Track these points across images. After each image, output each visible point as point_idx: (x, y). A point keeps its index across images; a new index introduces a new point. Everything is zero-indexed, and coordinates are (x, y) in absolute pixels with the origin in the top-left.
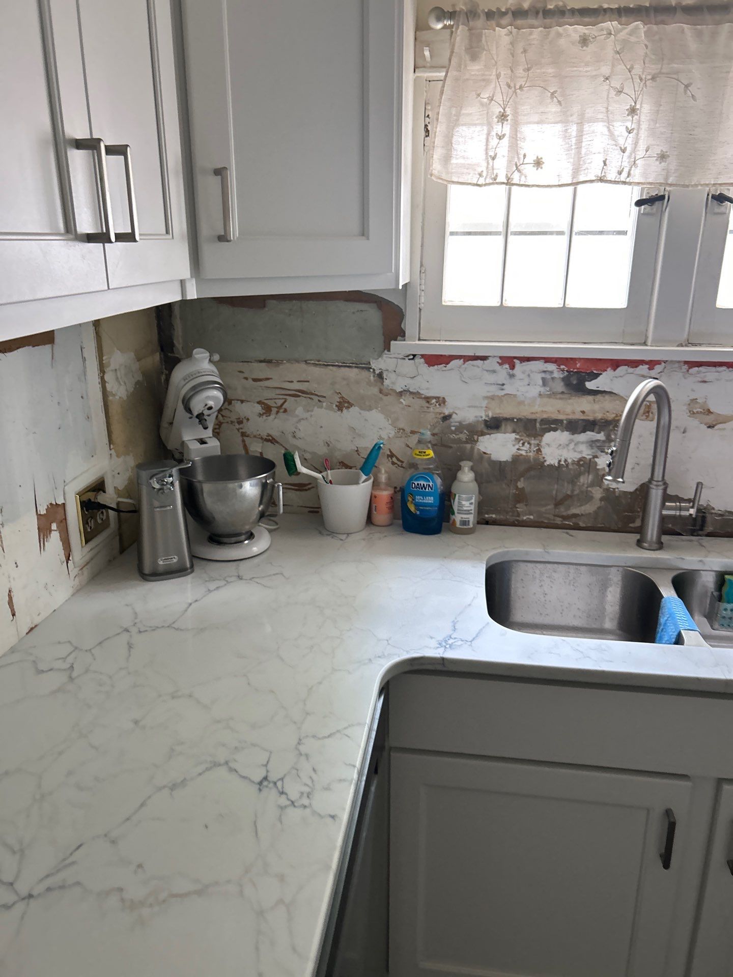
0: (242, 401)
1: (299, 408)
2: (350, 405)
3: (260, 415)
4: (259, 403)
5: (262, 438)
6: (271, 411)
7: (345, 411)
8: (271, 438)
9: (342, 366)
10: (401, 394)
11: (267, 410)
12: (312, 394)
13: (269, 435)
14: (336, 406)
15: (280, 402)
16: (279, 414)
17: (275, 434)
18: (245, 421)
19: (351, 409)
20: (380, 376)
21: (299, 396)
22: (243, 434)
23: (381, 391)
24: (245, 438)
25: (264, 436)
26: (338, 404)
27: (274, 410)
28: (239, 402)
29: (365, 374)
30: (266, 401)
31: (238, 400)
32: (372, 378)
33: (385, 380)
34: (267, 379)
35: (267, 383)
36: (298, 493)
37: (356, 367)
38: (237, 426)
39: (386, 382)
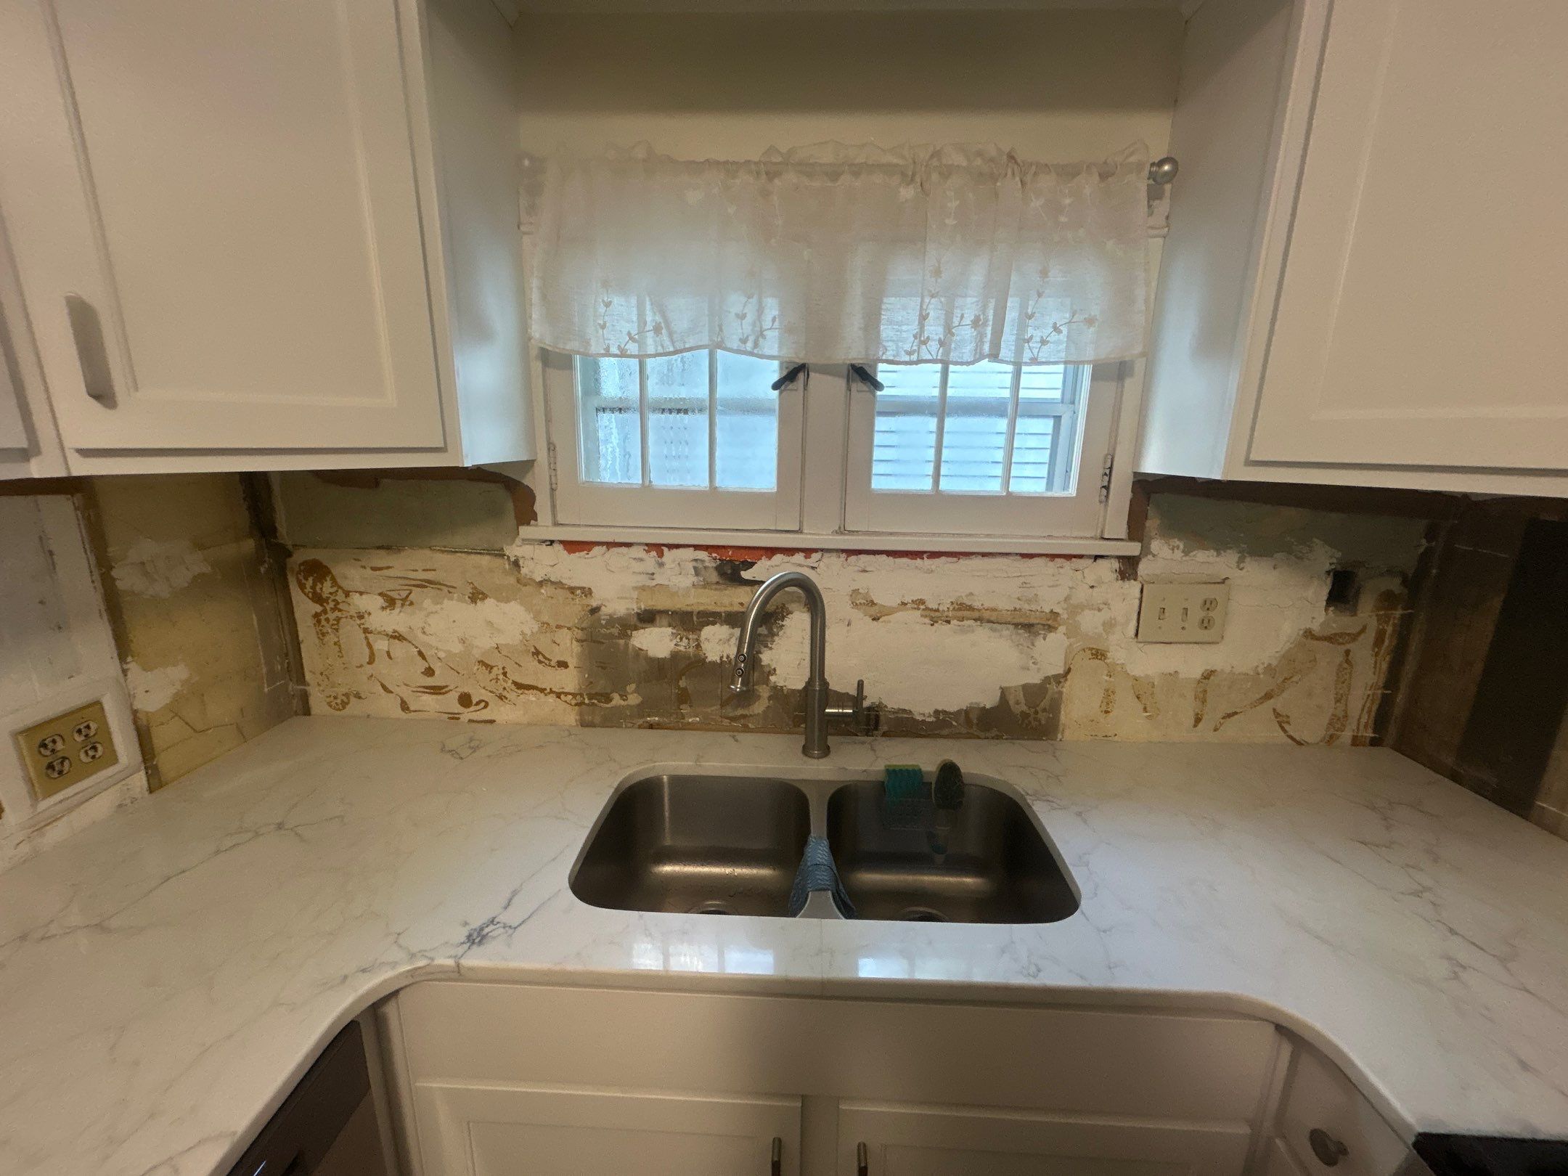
0: (361, 593)
1: (426, 600)
2: (485, 597)
3: (383, 608)
4: (380, 594)
5: (387, 635)
6: (395, 603)
7: (479, 603)
8: (396, 634)
9: (472, 553)
10: (541, 584)
11: (391, 603)
12: (440, 584)
13: (395, 631)
14: (469, 597)
15: (404, 594)
16: (405, 607)
17: (402, 630)
18: (366, 616)
19: (486, 601)
20: (516, 564)
21: (427, 587)
22: (366, 631)
23: (518, 581)
24: (367, 635)
25: (390, 631)
26: (470, 595)
27: (399, 603)
28: (358, 594)
29: (499, 561)
30: (388, 593)
31: (356, 592)
32: (507, 566)
33: (522, 568)
34: (388, 568)
35: (386, 572)
36: (434, 697)
37: (487, 554)
38: (358, 622)
39: (523, 571)
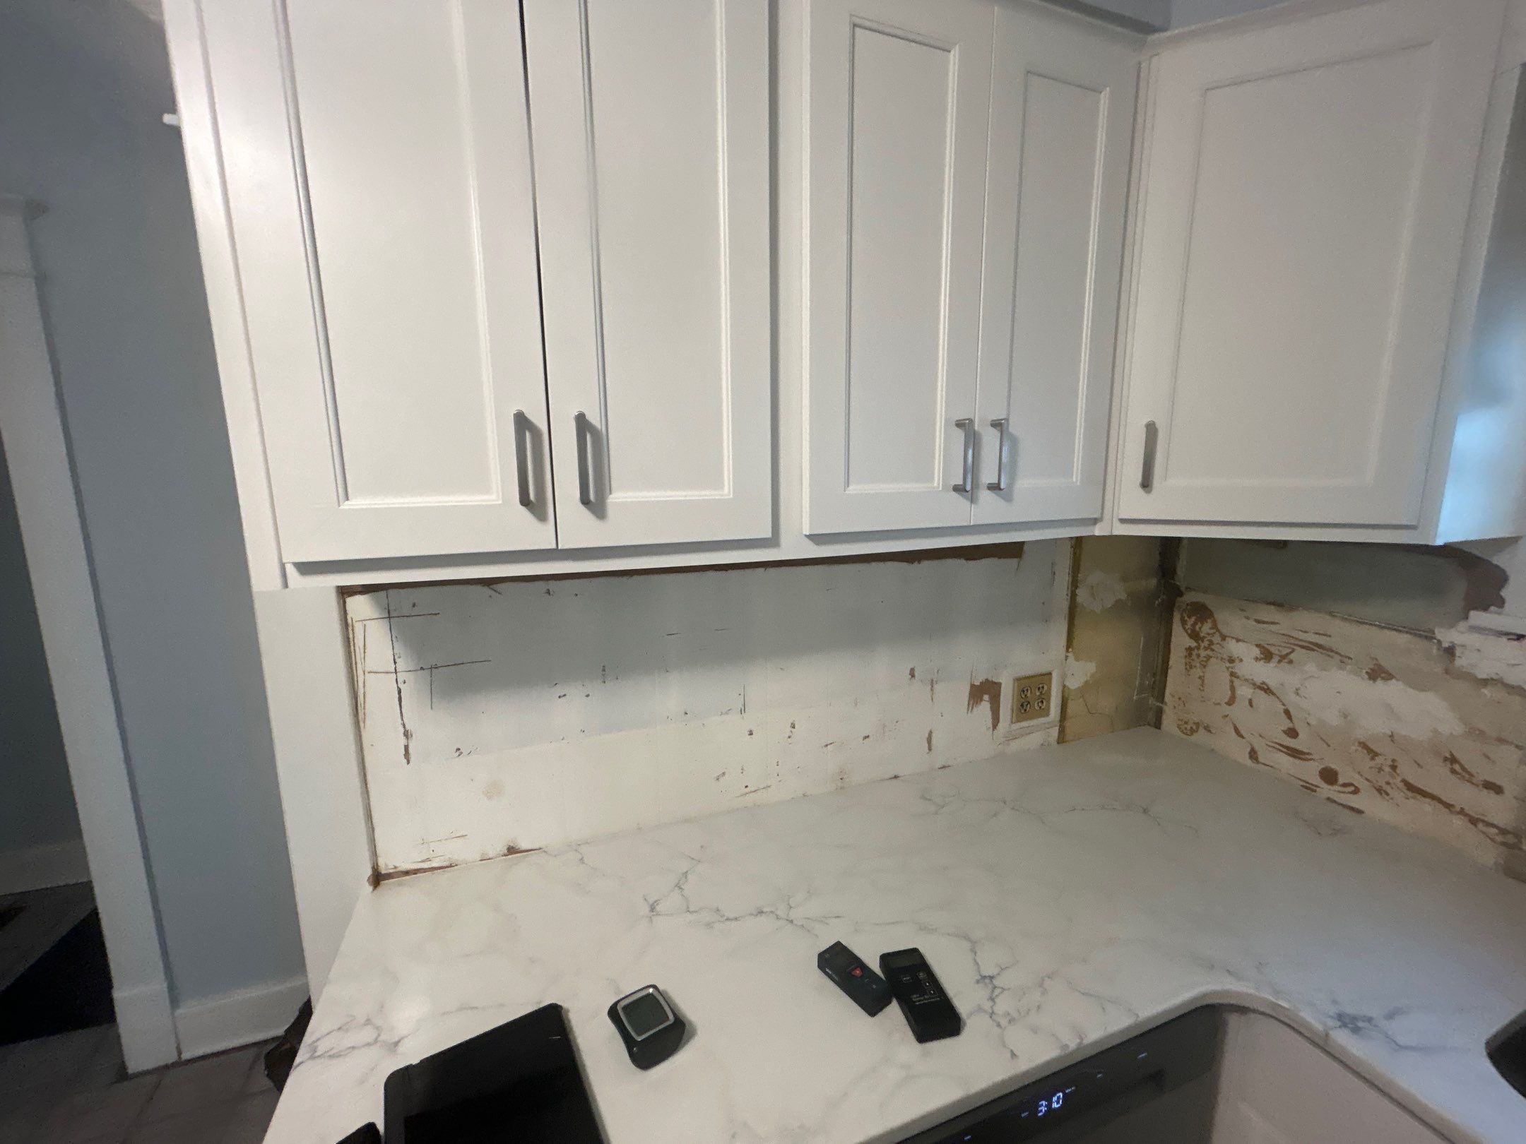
0: (1238, 640)
1: (1309, 664)
2: (1389, 676)
3: (1257, 659)
4: (1257, 646)
5: (1254, 684)
6: (1272, 658)
7: (1379, 682)
8: (1266, 687)
9: (1384, 628)
10: (1485, 682)
11: (1267, 656)
12: (1332, 651)
13: (1264, 683)
14: (1367, 672)
15: (1285, 651)
16: (1282, 664)
17: (1272, 684)
18: (1237, 661)
19: (1389, 682)
20: (1450, 651)
21: (1313, 650)
22: (1233, 674)
23: (1447, 671)
24: (1233, 678)
25: (1258, 681)
26: (1369, 671)
27: (1276, 659)
28: (1234, 641)
29: (1422, 644)
30: (1266, 646)
31: (1233, 638)
32: (1435, 651)
33: (1457, 658)
34: (1273, 623)
35: (1273, 628)
36: (1291, 759)
37: (1407, 632)
38: (1228, 665)
39: (1459, 662)
